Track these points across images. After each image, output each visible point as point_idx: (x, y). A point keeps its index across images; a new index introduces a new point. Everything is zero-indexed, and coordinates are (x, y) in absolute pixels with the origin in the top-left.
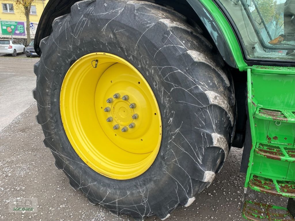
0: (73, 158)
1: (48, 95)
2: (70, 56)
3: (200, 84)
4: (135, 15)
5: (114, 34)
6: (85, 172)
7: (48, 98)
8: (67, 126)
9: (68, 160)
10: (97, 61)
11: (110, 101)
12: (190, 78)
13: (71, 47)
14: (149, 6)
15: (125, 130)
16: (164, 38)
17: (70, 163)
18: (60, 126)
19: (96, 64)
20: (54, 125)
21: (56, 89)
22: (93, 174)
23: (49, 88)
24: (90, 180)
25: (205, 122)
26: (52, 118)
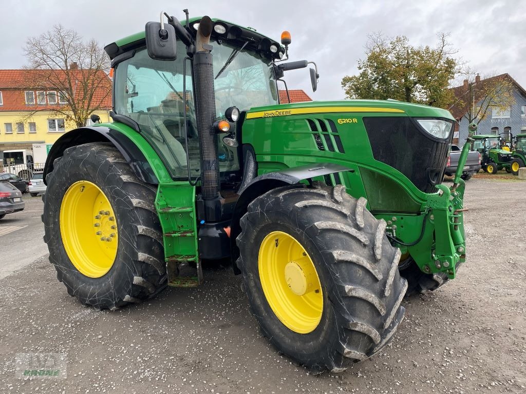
0: (69, 268)
1: (51, 216)
2: (64, 185)
3: (129, 195)
4: (95, 156)
5: (86, 168)
6: (78, 278)
7: (51, 219)
8: (66, 241)
9: (66, 270)
10: (84, 187)
11: (97, 218)
12: (123, 192)
13: (64, 178)
14: (105, 150)
15: (108, 240)
16: (110, 169)
17: (67, 273)
18: (60, 242)
19: (83, 190)
20: (56, 241)
21: (57, 211)
22: (83, 278)
23: (52, 210)
24: (80, 283)
25: (134, 218)
26: (54, 236)
